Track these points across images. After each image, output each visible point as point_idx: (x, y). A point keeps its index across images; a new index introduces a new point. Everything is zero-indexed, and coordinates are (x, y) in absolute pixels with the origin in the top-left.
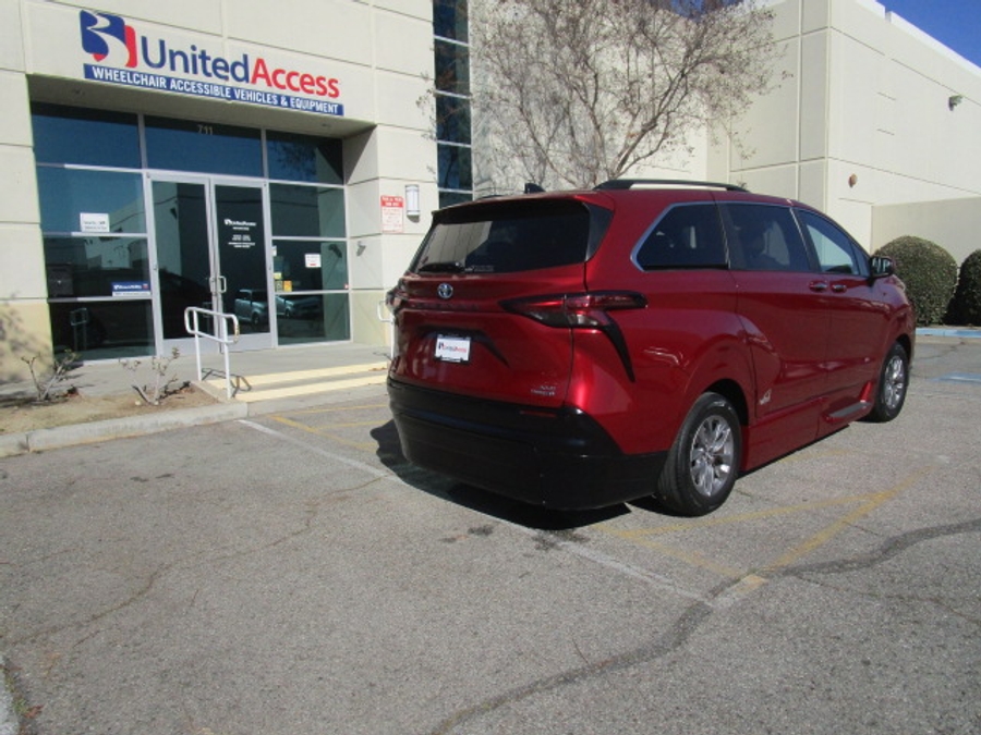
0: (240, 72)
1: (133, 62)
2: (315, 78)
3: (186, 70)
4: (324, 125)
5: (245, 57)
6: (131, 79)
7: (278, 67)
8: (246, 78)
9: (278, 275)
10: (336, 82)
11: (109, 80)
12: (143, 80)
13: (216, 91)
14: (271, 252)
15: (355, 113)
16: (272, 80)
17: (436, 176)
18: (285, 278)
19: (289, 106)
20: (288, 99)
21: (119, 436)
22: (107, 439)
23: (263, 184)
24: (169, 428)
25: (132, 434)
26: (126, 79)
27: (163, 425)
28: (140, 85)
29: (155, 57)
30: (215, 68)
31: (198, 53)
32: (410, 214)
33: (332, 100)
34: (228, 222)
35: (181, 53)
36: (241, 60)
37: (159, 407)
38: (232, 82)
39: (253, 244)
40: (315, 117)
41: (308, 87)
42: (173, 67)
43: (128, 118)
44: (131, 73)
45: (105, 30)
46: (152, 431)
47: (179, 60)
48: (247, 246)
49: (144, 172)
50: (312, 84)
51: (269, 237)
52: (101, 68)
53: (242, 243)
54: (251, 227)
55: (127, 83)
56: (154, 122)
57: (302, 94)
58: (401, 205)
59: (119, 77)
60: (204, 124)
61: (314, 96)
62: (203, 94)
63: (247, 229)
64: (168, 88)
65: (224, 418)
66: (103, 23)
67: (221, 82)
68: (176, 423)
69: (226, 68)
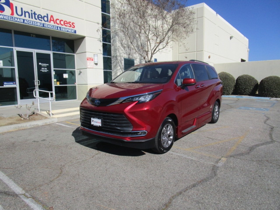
0: (46, 19)
1: (12, 14)
2: (68, 22)
3: (29, 17)
4: (70, 36)
5: (47, 15)
6: (12, 19)
7: (57, 18)
9: (55, 80)
10: (74, 23)
11: (5, 19)
12: (16, 19)
13: (39, 24)
14: (53, 73)
15: (79, 33)
16: (55, 22)
17: (102, 52)
18: (57, 81)
19: (60, 30)
20: (60, 28)
21: (20, 129)
22: (15, 130)
23: (51, 53)
24: (35, 126)
25: (23, 128)
26: (10, 19)
27: (33, 125)
28: (15, 21)
29: (20, 13)
30: (38, 17)
31: (33, 12)
32: (95, 63)
33: (73, 29)
34: (40, 64)
35: (28, 12)
36: (46, 15)
37: (29, 120)
38: (43, 22)
39: (48, 71)
40: (68, 33)
42: (25, 16)
43: (9, 31)
44: (12, 17)
45: (4, 3)
46: (30, 127)
47: (27, 14)
48: (46, 71)
49: (14, 48)
50: (67, 24)
51: (52, 69)
52: (2, 15)
53: (44, 70)
54: (47, 66)
55: (11, 20)
56: (17, 33)
57: (64, 26)
58: (92, 60)
59: (8, 18)
60: (33, 34)
61: (68, 27)
62: (35, 25)
63: (46, 66)
64: (24, 23)
65: (51, 123)
66: (3, 1)
67: (40, 22)
68: (37, 125)
69: (41, 18)
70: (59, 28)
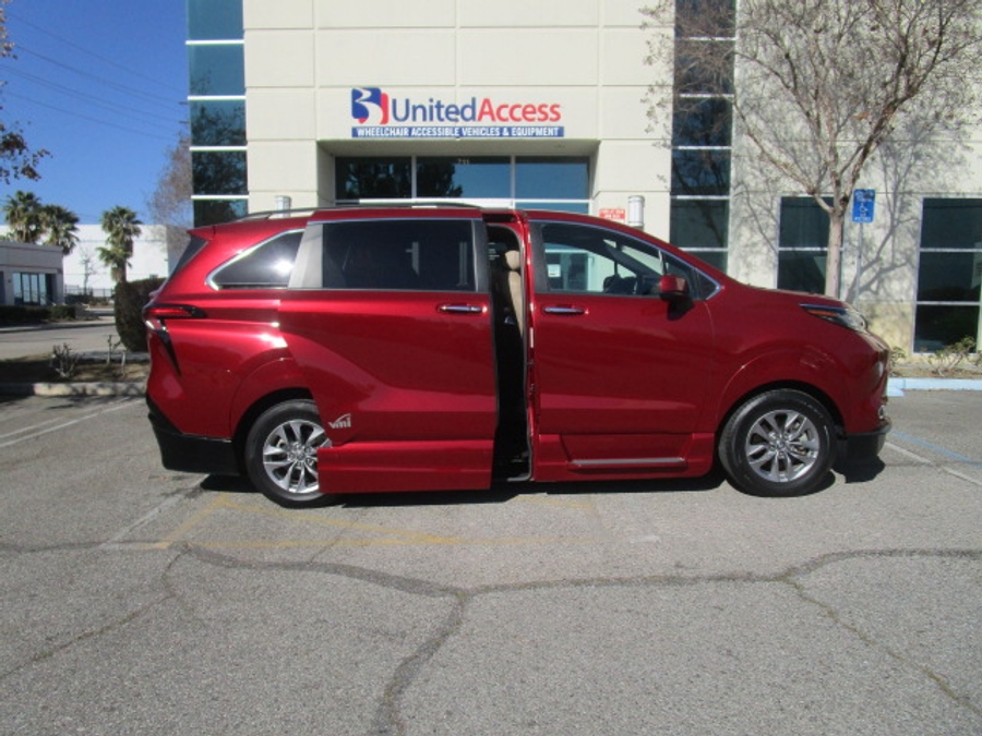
0: (468, 113)
1: (385, 120)
2: (537, 107)
3: (424, 119)
5: (474, 100)
6: (383, 133)
7: (502, 103)
8: (473, 118)
10: (558, 106)
11: (368, 137)
12: (392, 132)
13: (447, 132)
15: (576, 130)
16: (495, 115)
17: (668, 184)
19: (510, 135)
20: (509, 129)
26: (379, 133)
29: (401, 113)
30: (447, 113)
31: (434, 104)
33: (553, 124)
35: (422, 107)
36: (470, 104)
38: (461, 123)
40: (535, 141)
41: (529, 116)
42: (414, 119)
44: (384, 128)
45: (369, 100)
47: (419, 112)
50: (534, 112)
52: (364, 128)
55: (380, 136)
57: (524, 123)
58: (622, 216)
59: (375, 133)
61: (537, 123)
62: (435, 136)
64: (410, 136)
66: (367, 94)
67: (452, 124)
69: (457, 112)
70: (505, 130)
